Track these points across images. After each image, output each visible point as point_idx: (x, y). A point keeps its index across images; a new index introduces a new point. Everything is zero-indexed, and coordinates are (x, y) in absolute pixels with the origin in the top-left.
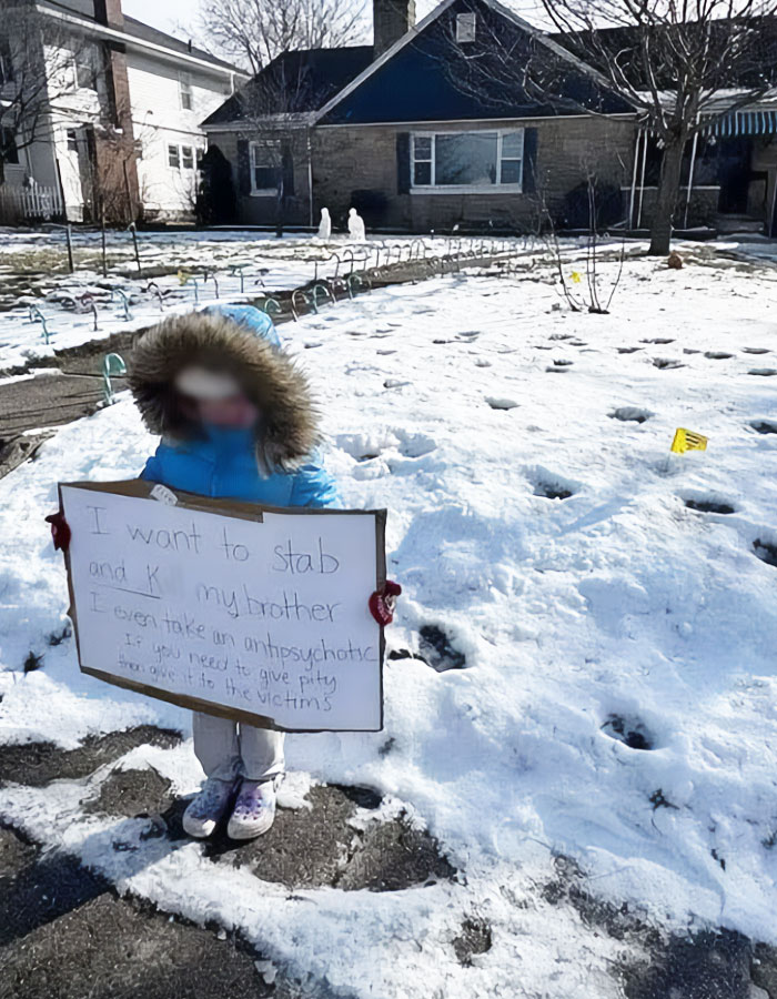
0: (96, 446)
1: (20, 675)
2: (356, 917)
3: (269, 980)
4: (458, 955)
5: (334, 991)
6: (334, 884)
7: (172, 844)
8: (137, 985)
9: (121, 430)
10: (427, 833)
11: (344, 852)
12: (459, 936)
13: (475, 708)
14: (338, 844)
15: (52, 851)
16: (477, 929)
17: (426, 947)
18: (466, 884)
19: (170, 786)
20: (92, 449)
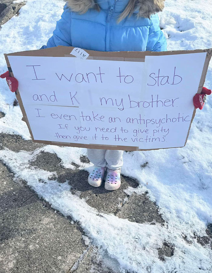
0: (42, 11)
1: (12, 106)
2: (122, 229)
3: (87, 243)
4: (159, 254)
5: (109, 255)
6: (115, 214)
7: (59, 184)
8: (41, 232)
9: (52, 4)
10: (155, 203)
11: (121, 202)
12: (161, 247)
13: (186, 158)
14: (119, 199)
15: (18, 177)
16: (168, 246)
17: (147, 248)
18: (167, 228)
19: (60, 161)
20: (40, 12)
